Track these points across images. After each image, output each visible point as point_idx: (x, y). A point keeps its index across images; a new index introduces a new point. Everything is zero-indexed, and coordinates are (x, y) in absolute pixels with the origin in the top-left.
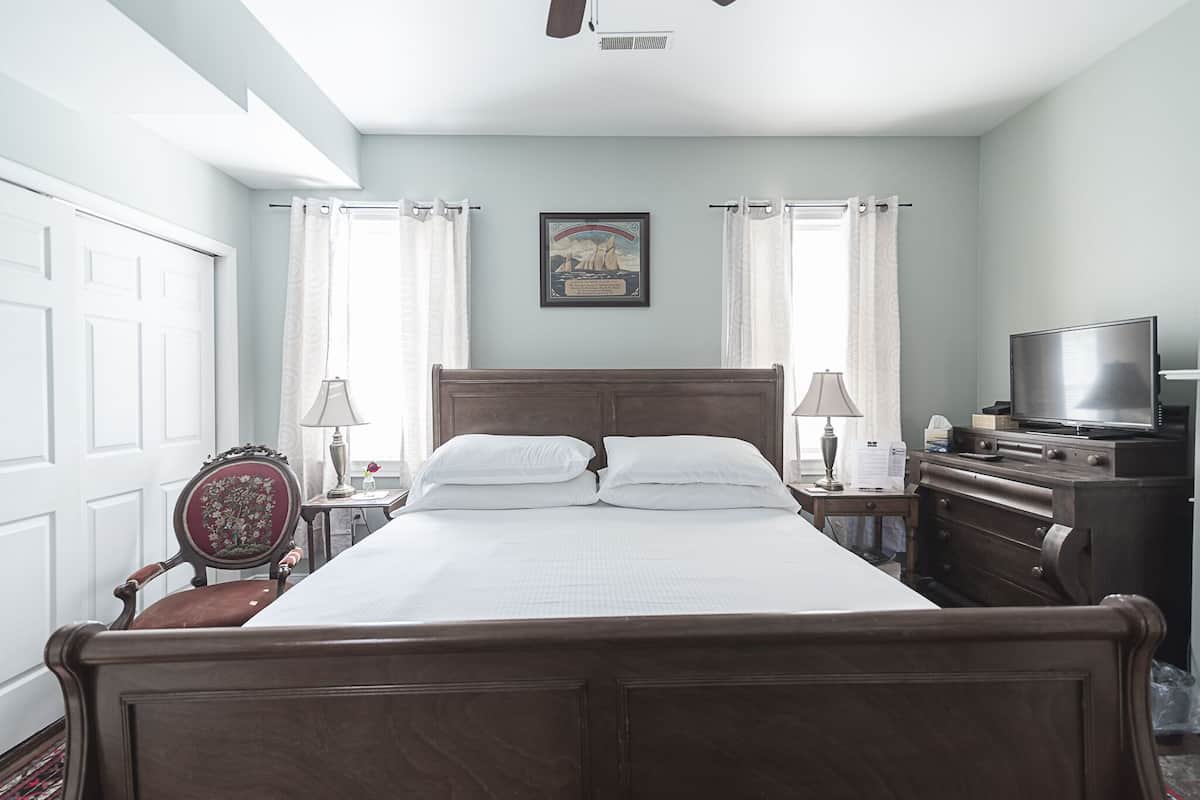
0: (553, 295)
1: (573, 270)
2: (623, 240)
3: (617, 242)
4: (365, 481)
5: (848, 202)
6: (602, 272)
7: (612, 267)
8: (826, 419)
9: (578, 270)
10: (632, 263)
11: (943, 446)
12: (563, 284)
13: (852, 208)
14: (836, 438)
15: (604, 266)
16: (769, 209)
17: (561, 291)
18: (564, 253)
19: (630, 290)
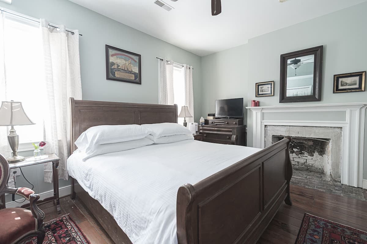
0: (111, 76)
1: (118, 68)
2: (133, 62)
3: (132, 62)
4: (35, 151)
5: (184, 65)
6: (127, 71)
7: (130, 70)
8: (184, 118)
9: (119, 69)
10: (136, 70)
11: (204, 123)
12: (115, 72)
13: (185, 67)
14: (186, 123)
15: (128, 69)
16: (169, 62)
17: (114, 75)
18: (115, 62)
19: (136, 78)
